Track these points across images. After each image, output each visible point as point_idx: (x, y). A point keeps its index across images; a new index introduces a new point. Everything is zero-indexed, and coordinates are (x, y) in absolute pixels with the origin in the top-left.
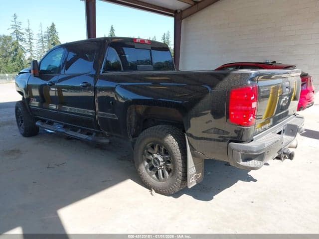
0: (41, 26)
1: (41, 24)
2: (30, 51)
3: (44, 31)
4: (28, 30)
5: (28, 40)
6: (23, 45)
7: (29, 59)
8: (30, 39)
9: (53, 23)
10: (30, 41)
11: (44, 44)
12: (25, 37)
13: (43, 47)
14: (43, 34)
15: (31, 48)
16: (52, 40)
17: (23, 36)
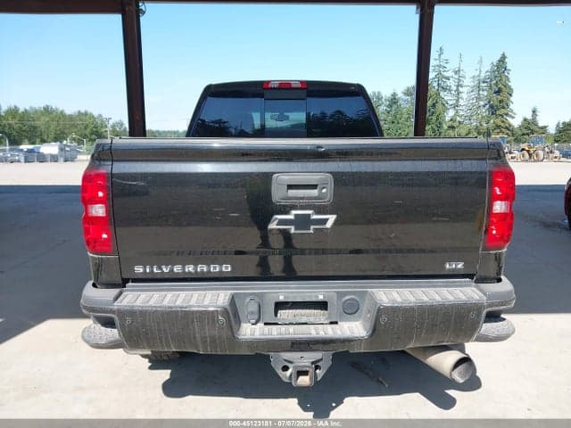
0: (481, 62)
1: (481, 58)
2: (456, 106)
3: (484, 70)
4: (457, 72)
5: (454, 88)
6: (446, 98)
7: (451, 120)
8: (458, 86)
9: (503, 54)
10: (457, 90)
11: (481, 92)
12: (452, 84)
13: (478, 99)
14: (483, 75)
15: (457, 101)
16: (496, 84)
17: (448, 83)
